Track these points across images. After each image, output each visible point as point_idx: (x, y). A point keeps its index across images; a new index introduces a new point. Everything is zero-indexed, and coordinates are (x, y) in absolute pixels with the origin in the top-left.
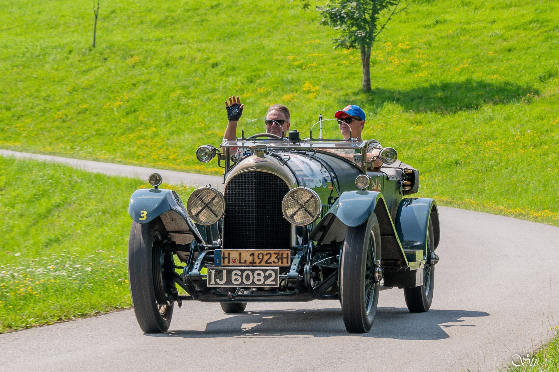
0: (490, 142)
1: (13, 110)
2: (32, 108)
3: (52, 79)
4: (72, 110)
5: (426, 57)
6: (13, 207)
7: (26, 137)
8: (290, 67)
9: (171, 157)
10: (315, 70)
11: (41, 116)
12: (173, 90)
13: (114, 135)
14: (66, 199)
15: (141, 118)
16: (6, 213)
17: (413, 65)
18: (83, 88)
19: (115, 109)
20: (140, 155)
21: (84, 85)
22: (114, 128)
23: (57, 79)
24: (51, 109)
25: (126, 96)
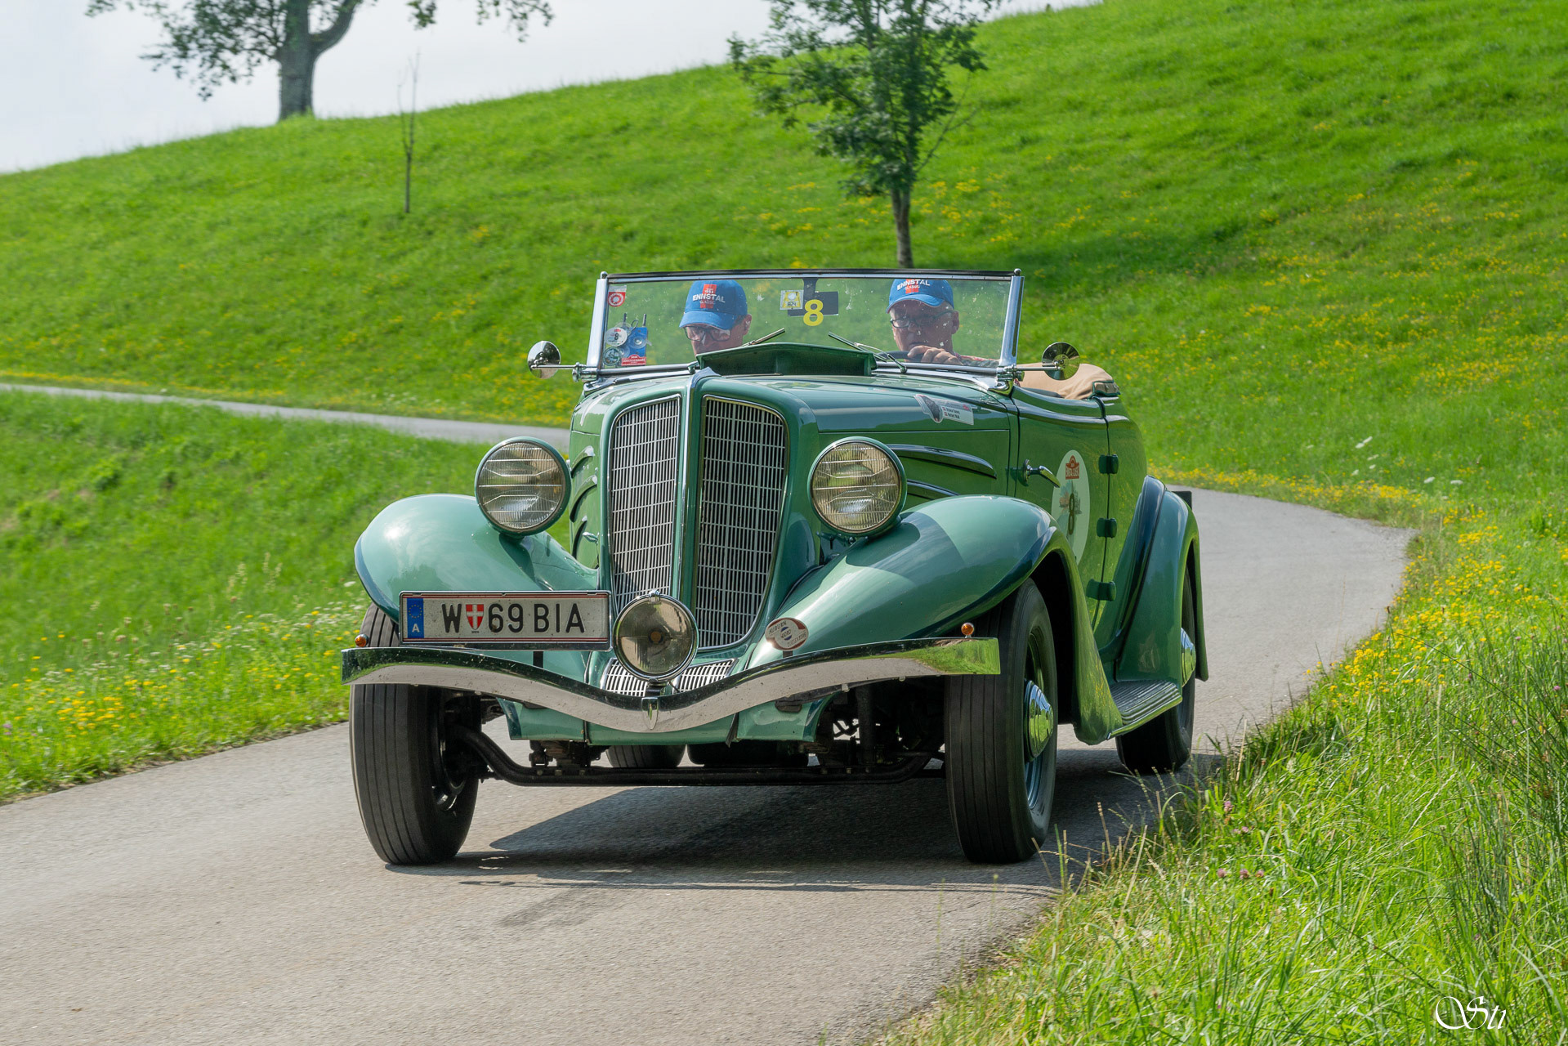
0: (1133, 354)
1: (269, 333)
2: (303, 328)
3: (335, 275)
4: (375, 328)
5: (1009, 205)
6: (285, 506)
7: (294, 380)
8: (766, 234)
9: (559, 405)
10: (809, 237)
11: (320, 341)
12: (555, 285)
13: (453, 369)
14: (380, 487)
15: (500, 338)
16: (274, 518)
17: (985, 220)
18: (392, 288)
19: (453, 323)
20: (503, 405)
21: (395, 280)
22: (454, 358)
23: (343, 274)
24: (336, 328)
25: (470, 297)
